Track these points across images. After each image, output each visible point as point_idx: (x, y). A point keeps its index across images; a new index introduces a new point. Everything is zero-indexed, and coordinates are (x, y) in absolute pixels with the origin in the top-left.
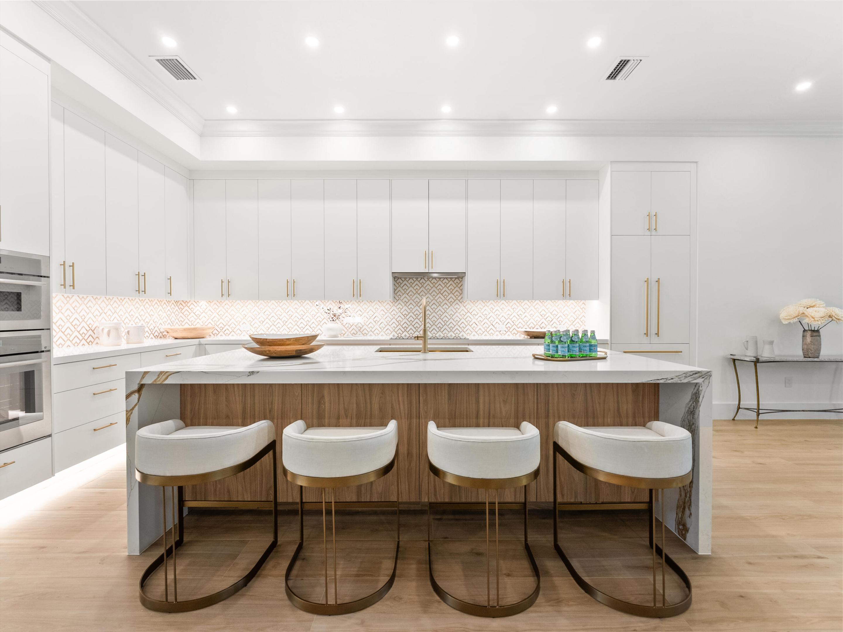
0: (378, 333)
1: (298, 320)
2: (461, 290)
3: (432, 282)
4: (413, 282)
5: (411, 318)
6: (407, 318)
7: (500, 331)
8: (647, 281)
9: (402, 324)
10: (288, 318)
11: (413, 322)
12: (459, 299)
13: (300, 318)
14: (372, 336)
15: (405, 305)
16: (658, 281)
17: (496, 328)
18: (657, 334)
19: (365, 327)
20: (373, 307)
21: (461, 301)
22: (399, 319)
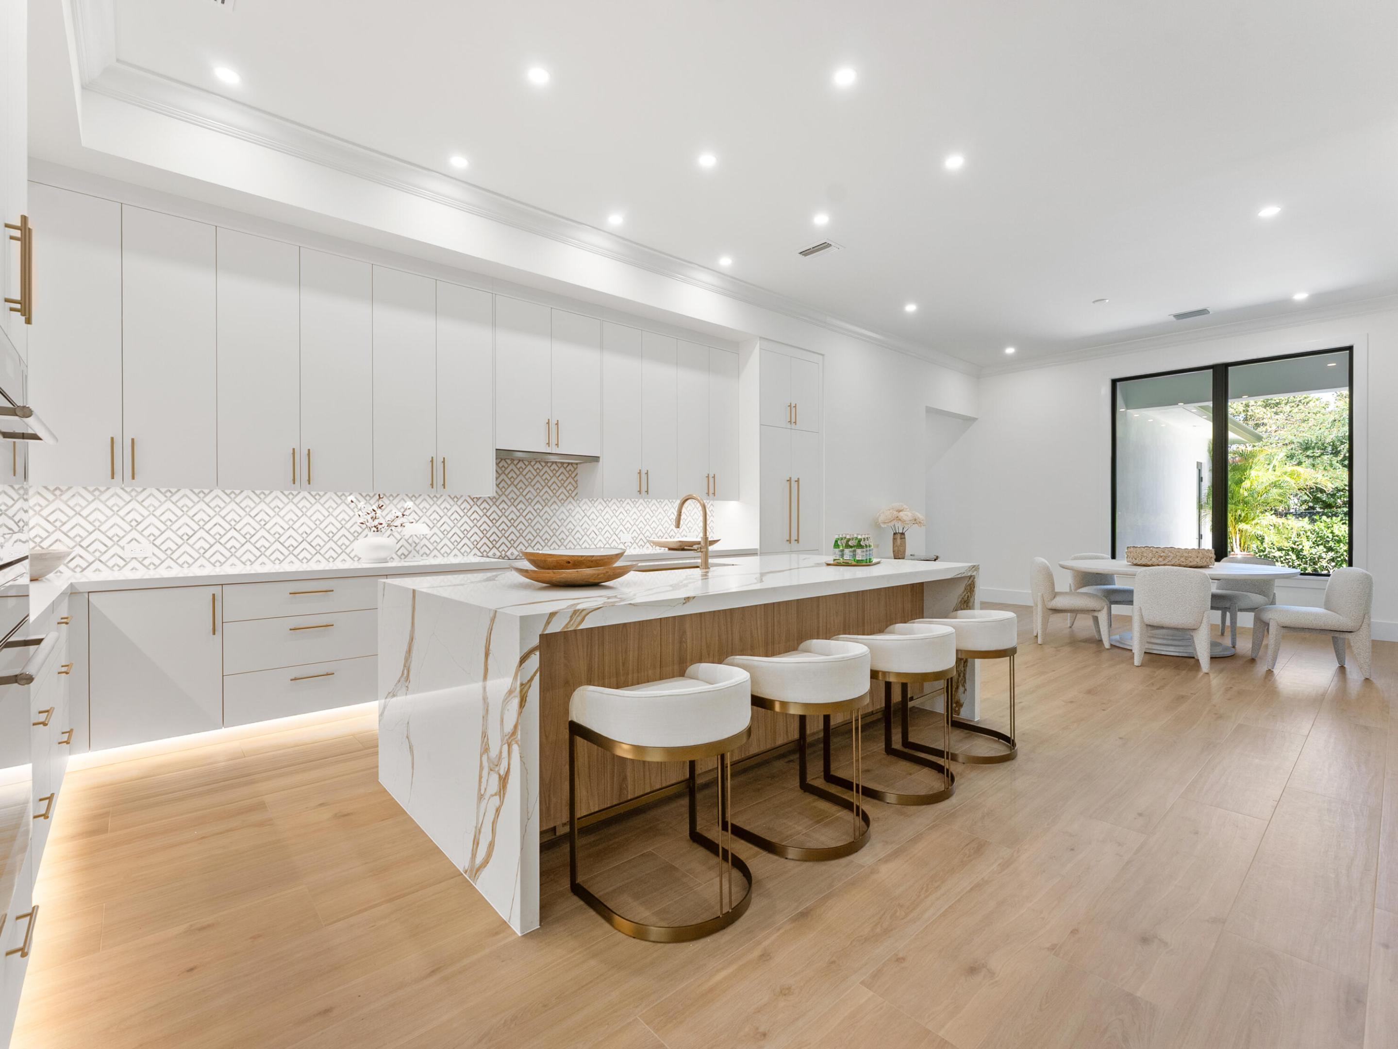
0: (449, 551)
1: (281, 531)
2: (576, 482)
3: (535, 467)
4: (506, 465)
5: (503, 526)
6: (497, 525)
7: (625, 543)
8: (790, 480)
9: (488, 535)
10: (258, 527)
11: (506, 531)
12: (573, 495)
13: (286, 527)
14: (437, 557)
15: (494, 503)
16: (798, 481)
17: (620, 539)
18: (797, 540)
19: (425, 541)
20: (439, 506)
21: (576, 498)
22: (485, 526)
